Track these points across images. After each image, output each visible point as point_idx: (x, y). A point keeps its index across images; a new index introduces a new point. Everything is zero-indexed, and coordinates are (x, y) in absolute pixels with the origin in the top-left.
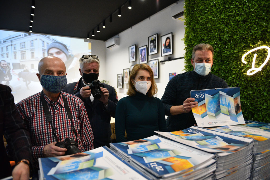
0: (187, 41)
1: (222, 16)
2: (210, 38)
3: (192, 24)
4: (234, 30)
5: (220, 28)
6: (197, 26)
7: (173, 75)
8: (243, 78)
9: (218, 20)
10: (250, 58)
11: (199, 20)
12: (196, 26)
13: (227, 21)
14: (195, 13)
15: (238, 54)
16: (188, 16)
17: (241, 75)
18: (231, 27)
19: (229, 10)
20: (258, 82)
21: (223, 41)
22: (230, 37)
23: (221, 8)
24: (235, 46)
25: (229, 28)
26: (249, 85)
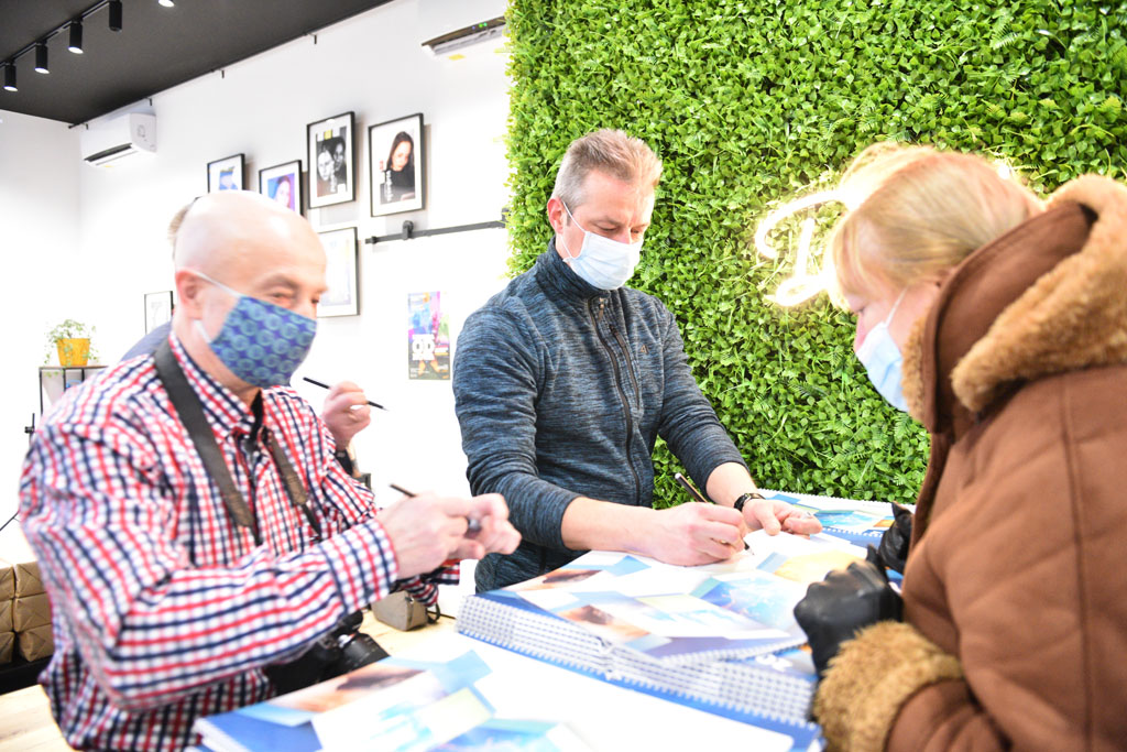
0: (519, 149)
1: (680, 52)
3: (543, 73)
4: (725, 115)
5: (668, 104)
6: (566, 85)
7: (426, 300)
8: (762, 316)
9: (661, 69)
10: (786, 234)
11: (575, 62)
12: (563, 85)
13: (697, 76)
14: (557, 26)
15: (741, 218)
16: (527, 36)
17: (754, 302)
18: (715, 102)
19: (707, 32)
20: (819, 334)
21: (679, 160)
22: (707, 144)
23: (675, 16)
24: (730, 185)
25: (705, 107)
26: (782, 345)
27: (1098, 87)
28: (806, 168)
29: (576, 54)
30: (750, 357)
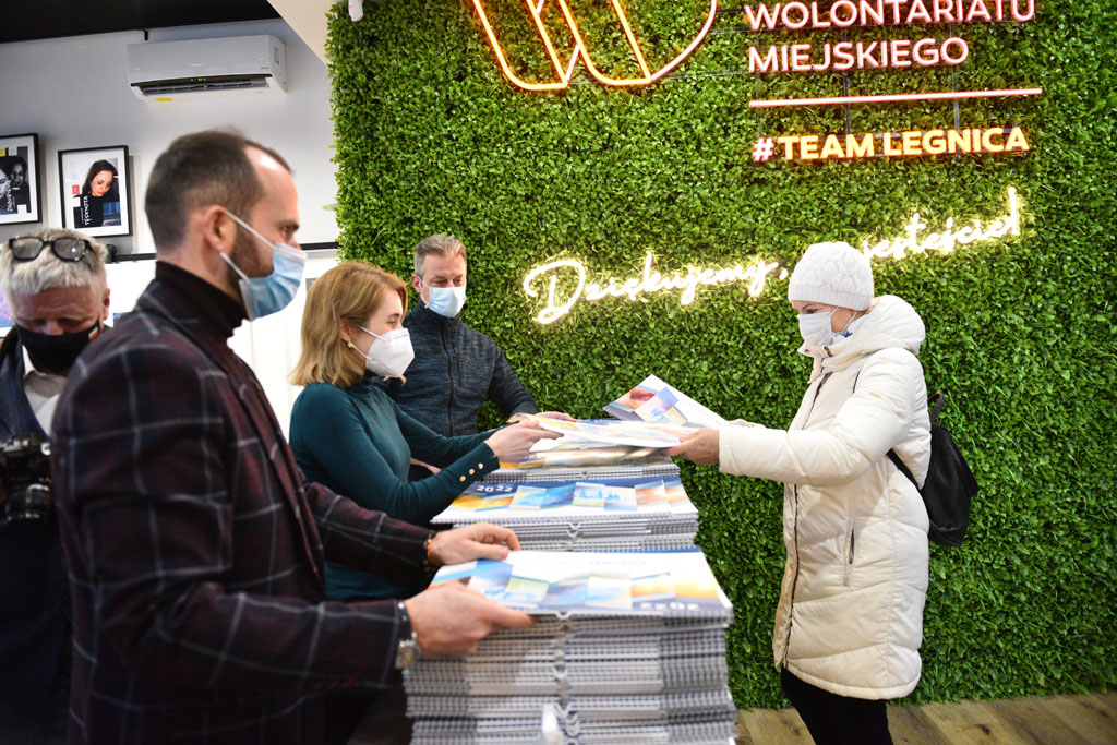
0: (349, 216)
6: (388, 178)
8: (530, 330)
12: (385, 177)
15: (515, 273)
17: (524, 321)
18: (495, 203)
19: (489, 161)
20: (562, 339)
21: (473, 235)
22: (490, 227)
26: (542, 344)
27: (689, 221)
28: (551, 247)
29: (396, 159)
30: (523, 353)
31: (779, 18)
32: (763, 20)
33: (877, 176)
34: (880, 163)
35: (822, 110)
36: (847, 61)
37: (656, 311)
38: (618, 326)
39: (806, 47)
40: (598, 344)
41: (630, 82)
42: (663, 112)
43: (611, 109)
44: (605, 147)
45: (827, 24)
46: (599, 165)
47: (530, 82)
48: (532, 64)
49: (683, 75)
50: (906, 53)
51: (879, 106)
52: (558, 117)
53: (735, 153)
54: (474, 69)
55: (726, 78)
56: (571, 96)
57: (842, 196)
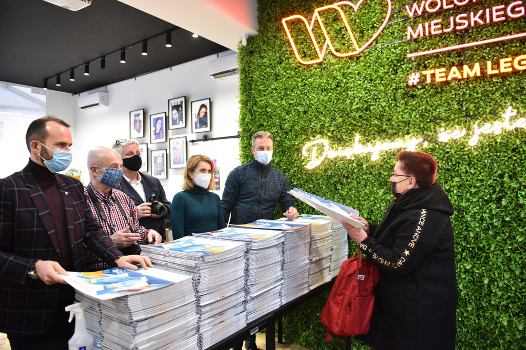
0: (242, 124)
1: (284, 102)
2: (270, 124)
3: (249, 104)
4: (295, 119)
5: (281, 115)
8: (304, 171)
9: (279, 106)
10: (310, 150)
11: (257, 101)
12: (254, 108)
13: (288, 109)
14: (253, 92)
15: (299, 146)
16: (244, 93)
17: (302, 168)
18: (293, 116)
19: (291, 98)
20: (318, 176)
21: (284, 130)
22: (291, 127)
23: (283, 93)
24: (297, 137)
25: (290, 117)
26: (309, 179)
28: (314, 134)
29: (258, 100)
30: (302, 182)
31: (424, 8)
32: (416, 11)
33: (483, 87)
34: (485, 79)
35: (449, 54)
36: (465, 24)
37: (359, 163)
38: (342, 170)
39: (439, 21)
40: (333, 178)
41: (350, 54)
42: (364, 66)
43: (340, 68)
44: (338, 86)
45: (452, 6)
46: (335, 94)
47: (308, 61)
48: (308, 53)
49: (375, 46)
50: (502, 13)
51: (484, 46)
52: (319, 74)
53: (400, 82)
54: (286, 59)
55: (396, 45)
56: (325, 64)
57: (461, 100)
